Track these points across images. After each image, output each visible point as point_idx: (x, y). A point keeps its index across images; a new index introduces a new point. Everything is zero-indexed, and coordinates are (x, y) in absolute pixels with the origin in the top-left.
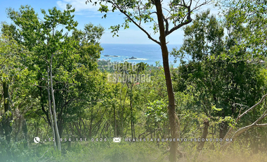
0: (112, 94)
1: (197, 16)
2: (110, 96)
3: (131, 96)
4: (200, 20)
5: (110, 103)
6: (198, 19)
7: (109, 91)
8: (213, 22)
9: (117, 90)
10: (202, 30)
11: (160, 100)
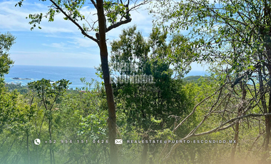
0: (26, 118)
1: (124, 32)
2: (23, 120)
3: (50, 119)
4: (127, 36)
5: (22, 129)
6: (126, 35)
7: (22, 113)
8: (139, 39)
9: (33, 112)
10: (130, 46)
11: (95, 114)
